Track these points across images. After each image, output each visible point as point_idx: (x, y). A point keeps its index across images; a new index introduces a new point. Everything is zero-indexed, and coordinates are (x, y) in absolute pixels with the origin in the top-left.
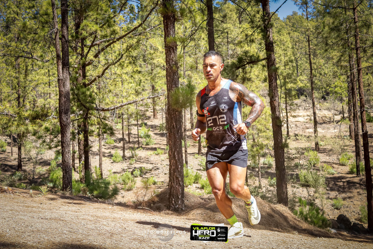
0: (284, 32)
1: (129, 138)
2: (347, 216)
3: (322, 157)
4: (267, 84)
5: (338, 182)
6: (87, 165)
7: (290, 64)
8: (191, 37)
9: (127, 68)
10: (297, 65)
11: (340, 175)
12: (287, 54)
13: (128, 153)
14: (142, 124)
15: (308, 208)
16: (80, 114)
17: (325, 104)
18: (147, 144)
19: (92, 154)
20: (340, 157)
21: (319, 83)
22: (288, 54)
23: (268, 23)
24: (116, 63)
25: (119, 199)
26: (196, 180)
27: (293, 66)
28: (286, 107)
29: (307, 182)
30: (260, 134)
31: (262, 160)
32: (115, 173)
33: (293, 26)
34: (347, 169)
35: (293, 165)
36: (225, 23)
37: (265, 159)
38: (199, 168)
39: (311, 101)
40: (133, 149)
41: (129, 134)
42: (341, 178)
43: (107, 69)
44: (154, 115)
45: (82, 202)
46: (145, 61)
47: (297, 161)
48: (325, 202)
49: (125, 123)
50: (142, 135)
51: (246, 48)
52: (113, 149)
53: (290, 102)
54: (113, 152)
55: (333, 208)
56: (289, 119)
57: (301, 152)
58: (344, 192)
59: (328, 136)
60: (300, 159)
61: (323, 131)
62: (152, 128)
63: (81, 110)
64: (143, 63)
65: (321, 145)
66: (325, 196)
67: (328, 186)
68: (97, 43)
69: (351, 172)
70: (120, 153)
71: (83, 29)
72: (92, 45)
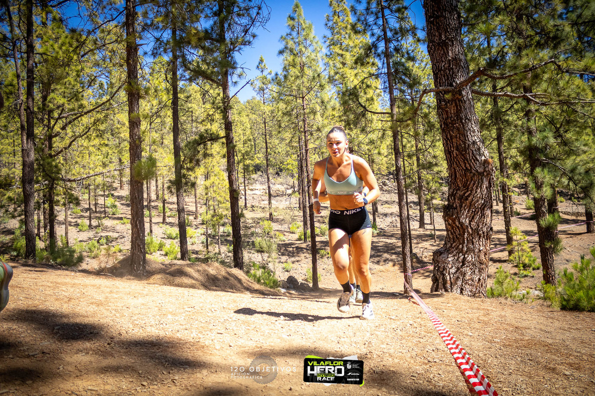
0: (244, 114)
1: (96, 208)
2: (296, 277)
3: (275, 226)
4: (225, 160)
5: (288, 248)
6: (52, 235)
7: (248, 142)
8: (157, 114)
9: (95, 141)
10: (255, 144)
11: (290, 241)
12: (245, 133)
13: (94, 223)
14: (108, 194)
15: (261, 270)
16: (45, 184)
17: (279, 179)
18: (114, 214)
19: (57, 223)
20: (290, 226)
21: (274, 160)
22: (247, 134)
23: (227, 106)
24: (83, 135)
25: (84, 266)
26: (161, 247)
27: (251, 145)
28: (244, 181)
29: (262, 248)
30: (220, 205)
31: (222, 229)
32: (81, 241)
33: (252, 109)
34: (296, 236)
35: (249, 233)
36: (190, 103)
37: (225, 228)
38: (163, 236)
39: (266, 176)
40: (99, 218)
41: (96, 204)
42: (291, 244)
43: (73, 141)
44: (121, 187)
45: (45, 269)
46: (112, 135)
47: (253, 229)
48: (277, 266)
49: (92, 194)
50: (109, 205)
51: (209, 126)
52: (79, 218)
53: (248, 177)
54: (79, 221)
55: (283, 271)
56: (247, 192)
57: (257, 221)
58: (293, 256)
59: (281, 207)
60: (256, 228)
61: (277, 203)
62: (118, 198)
63: (47, 180)
64: (111, 137)
65: (274, 216)
66: (277, 261)
67: (280, 252)
68: (65, 115)
69: (300, 239)
70: (87, 222)
71: (50, 102)
72: (59, 118)
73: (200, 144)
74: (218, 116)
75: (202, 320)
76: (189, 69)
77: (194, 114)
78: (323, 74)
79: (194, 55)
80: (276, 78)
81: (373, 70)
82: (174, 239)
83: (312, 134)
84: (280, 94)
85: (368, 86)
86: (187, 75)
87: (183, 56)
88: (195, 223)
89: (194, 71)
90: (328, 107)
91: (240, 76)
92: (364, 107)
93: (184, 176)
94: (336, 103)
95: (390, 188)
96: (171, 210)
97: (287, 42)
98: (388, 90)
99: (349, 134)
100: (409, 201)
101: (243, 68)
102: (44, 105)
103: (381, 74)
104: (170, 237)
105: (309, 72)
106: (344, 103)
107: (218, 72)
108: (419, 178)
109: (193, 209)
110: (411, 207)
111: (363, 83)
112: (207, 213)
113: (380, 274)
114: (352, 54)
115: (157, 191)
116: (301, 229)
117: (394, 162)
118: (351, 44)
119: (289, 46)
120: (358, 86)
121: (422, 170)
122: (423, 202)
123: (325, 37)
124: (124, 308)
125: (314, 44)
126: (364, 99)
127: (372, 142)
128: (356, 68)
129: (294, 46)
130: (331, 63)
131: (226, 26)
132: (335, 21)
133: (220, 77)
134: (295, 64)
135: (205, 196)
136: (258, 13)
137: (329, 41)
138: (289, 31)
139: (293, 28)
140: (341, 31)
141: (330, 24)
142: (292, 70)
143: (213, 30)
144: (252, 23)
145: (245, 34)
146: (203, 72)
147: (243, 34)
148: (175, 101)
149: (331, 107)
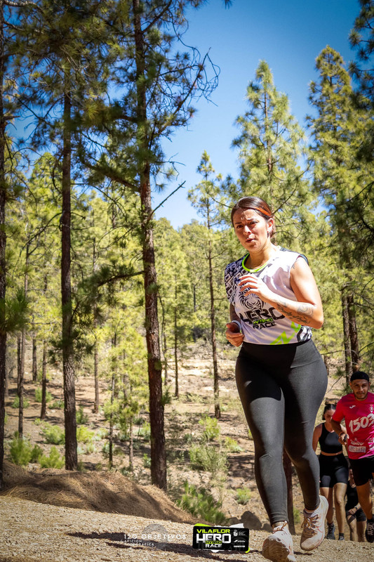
2: (257, 514)
3: (224, 428)
5: (245, 463)
7: (185, 291)
10: (194, 295)
11: (249, 454)
12: (179, 276)
22: (181, 276)
23: (148, 222)
26: (35, 456)
27: (188, 295)
28: (176, 352)
29: (201, 462)
30: (134, 389)
31: (136, 430)
33: (191, 240)
35: (181, 437)
37: (141, 428)
38: (41, 439)
39: (211, 346)
47: (187, 432)
48: (226, 494)
53: (182, 346)
55: (236, 502)
56: (179, 372)
57: (194, 419)
60: (191, 429)
61: (228, 391)
65: (223, 410)
66: (226, 485)
67: (230, 469)
73: (102, 284)
74: (133, 244)
76: (88, 165)
77: (97, 244)
78: (303, 176)
79: (97, 143)
80: (229, 184)
82: (57, 444)
86: (87, 174)
87: (81, 146)
88: (93, 419)
89: (97, 168)
90: (312, 230)
91: (168, 176)
93: (76, 333)
94: (327, 224)
96: (55, 397)
97: (246, 127)
99: (346, 276)
101: (173, 163)
104: (51, 441)
105: (281, 175)
106: (339, 223)
107: (133, 169)
109: (89, 395)
112: (112, 400)
114: (352, 144)
115: (34, 366)
118: (352, 129)
119: (250, 132)
120: (361, 195)
123: (308, 118)
125: (290, 128)
128: (359, 167)
129: (257, 133)
130: (318, 159)
131: (148, 96)
132: (324, 92)
133: (137, 178)
134: (259, 162)
135: (111, 373)
136: (199, 76)
137: (314, 124)
138: (249, 108)
139: (256, 104)
140: (336, 108)
141: (317, 96)
142: (254, 171)
143: (126, 104)
144: (190, 92)
145: (178, 110)
146: (111, 169)
147: (175, 109)
148: (66, 218)
149: (318, 231)
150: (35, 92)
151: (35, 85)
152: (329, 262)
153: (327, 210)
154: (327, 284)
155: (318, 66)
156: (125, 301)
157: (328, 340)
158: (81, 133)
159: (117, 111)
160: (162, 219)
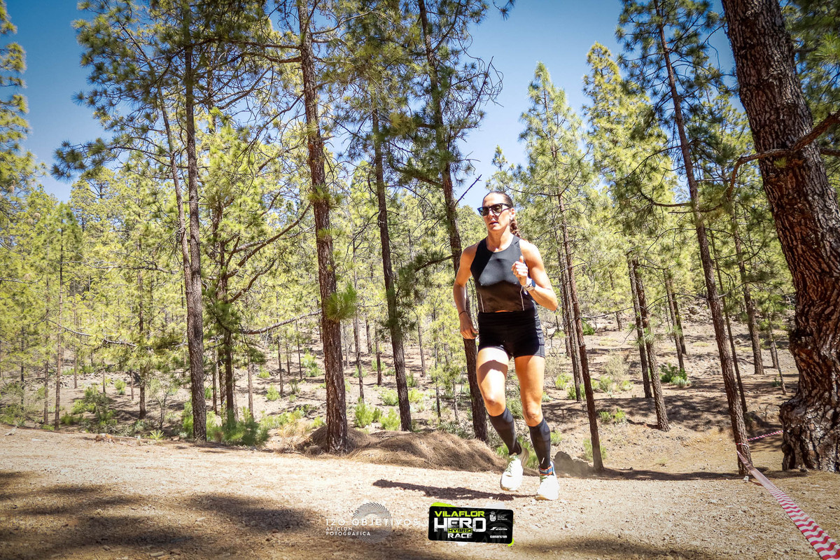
1: (289, 369)
2: (568, 453)
6: (230, 405)
9: (281, 278)
11: (557, 401)
13: (287, 388)
14: (305, 349)
16: (221, 339)
18: (312, 376)
19: (238, 391)
20: (555, 379)
23: (452, 213)
24: (266, 271)
25: (269, 445)
26: (376, 418)
30: (454, 355)
31: (458, 388)
32: (272, 414)
34: (564, 394)
37: (463, 387)
38: (379, 402)
40: (294, 381)
42: (559, 406)
43: (254, 279)
46: (307, 270)
49: (283, 350)
50: (306, 364)
52: (268, 383)
54: (267, 387)
58: (563, 422)
63: (221, 334)
64: (305, 272)
68: (242, 247)
69: (570, 397)
70: (277, 388)
71: (222, 230)
72: (235, 251)
73: (417, 269)
74: (442, 232)
75: (412, 505)
76: (398, 170)
77: (411, 234)
78: (585, 159)
79: (404, 150)
80: (520, 172)
81: (660, 144)
82: (393, 406)
83: (575, 246)
84: (526, 193)
85: (654, 169)
86: (396, 177)
87: (389, 153)
88: (422, 382)
89: (405, 171)
90: (597, 204)
91: (466, 171)
92: (651, 200)
93: (400, 314)
94: (609, 198)
95: (702, 318)
96: (388, 366)
97: (531, 121)
98: (684, 171)
99: (630, 242)
100: (734, 334)
101: (469, 160)
102: (215, 235)
103: (672, 148)
104: (388, 404)
105: (564, 159)
106: (620, 197)
107: (436, 169)
108: (747, 298)
109: (418, 362)
110: (738, 343)
111: (645, 166)
112: (436, 366)
113: (697, 446)
114: (626, 126)
115: (369, 342)
116: (572, 382)
117: (704, 278)
118: (624, 112)
119: (534, 126)
120: (638, 170)
121: (750, 286)
122: (757, 333)
123: (584, 107)
124: (303, 492)
125: (569, 118)
126: (650, 188)
127: (666, 249)
128: (634, 146)
129: (541, 126)
130: (596, 143)
131: (442, 105)
132: (597, 83)
133: (439, 176)
134: (544, 151)
135: (434, 343)
136: (485, 83)
137: (590, 113)
138: (531, 105)
139: (537, 101)
140: (608, 96)
141: (591, 87)
142: (540, 158)
143: (425, 114)
144: (478, 97)
145: (469, 114)
146: (417, 171)
147: (467, 113)
148: (383, 215)
149: (601, 205)
150: (347, 112)
151: (347, 106)
152: (614, 231)
153: (608, 186)
154: (613, 251)
155: (589, 61)
156: (441, 281)
157: (618, 298)
158: (388, 142)
159: (418, 120)
160: (465, 207)
